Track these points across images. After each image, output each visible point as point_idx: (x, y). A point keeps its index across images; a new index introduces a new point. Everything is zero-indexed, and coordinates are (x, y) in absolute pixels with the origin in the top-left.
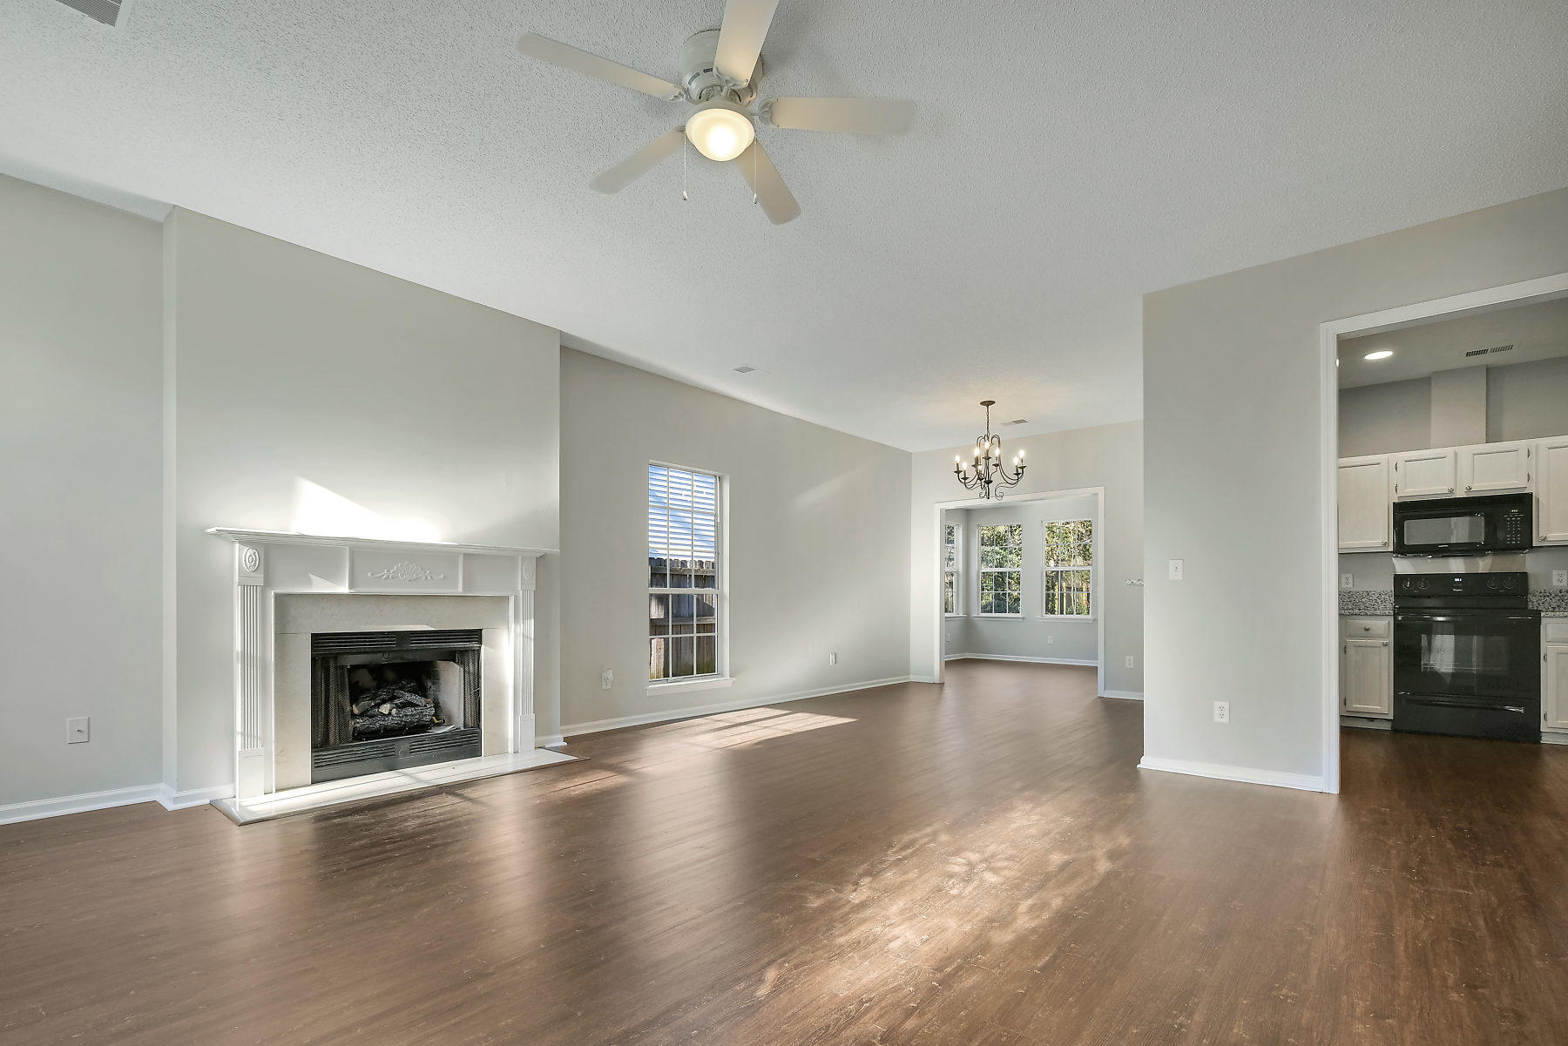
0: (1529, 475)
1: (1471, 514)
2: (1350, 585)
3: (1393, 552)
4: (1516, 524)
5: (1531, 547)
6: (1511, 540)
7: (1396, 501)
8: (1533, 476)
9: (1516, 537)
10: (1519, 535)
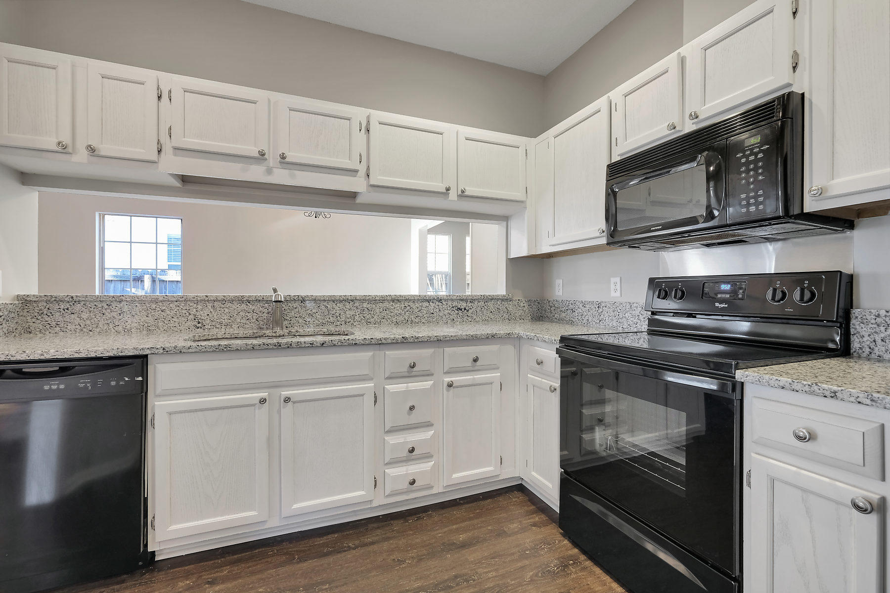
3: (607, 245)
4: (754, 169)
6: (748, 206)
9: (756, 197)
10: (760, 192)
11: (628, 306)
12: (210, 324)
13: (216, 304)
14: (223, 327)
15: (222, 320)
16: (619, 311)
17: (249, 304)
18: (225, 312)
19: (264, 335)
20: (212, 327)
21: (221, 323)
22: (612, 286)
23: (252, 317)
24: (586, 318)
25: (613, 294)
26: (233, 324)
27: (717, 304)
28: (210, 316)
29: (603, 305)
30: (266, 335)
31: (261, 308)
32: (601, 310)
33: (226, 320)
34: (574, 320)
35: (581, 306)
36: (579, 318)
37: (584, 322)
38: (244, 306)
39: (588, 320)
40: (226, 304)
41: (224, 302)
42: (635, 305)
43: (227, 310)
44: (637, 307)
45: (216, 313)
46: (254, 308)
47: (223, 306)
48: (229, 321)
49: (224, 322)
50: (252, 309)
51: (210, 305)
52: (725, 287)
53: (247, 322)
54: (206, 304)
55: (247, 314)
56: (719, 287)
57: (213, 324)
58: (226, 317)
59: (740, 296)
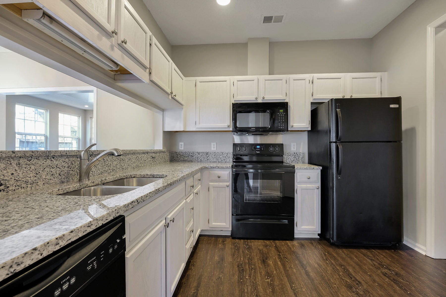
0: (286, 93)
1: (264, 111)
2: (215, 149)
3: (232, 131)
4: (282, 118)
5: (288, 131)
6: (280, 127)
7: (233, 102)
8: (288, 94)
9: (282, 125)
10: (283, 124)
11: (221, 153)
12: (14, 185)
13: (21, 161)
14: (29, 186)
15: (27, 178)
16: (217, 155)
17: (53, 160)
18: (31, 170)
19: (87, 186)
20: (17, 187)
21: (26, 182)
22: (212, 146)
23: (56, 172)
24: (200, 159)
25: (212, 149)
26: (39, 181)
27: (257, 152)
28: (15, 174)
29: (209, 153)
30: (88, 186)
31: (63, 163)
32: (208, 155)
33: (32, 178)
34: (193, 160)
35: (197, 154)
36: (196, 159)
37: (199, 161)
38: (49, 162)
39: (201, 160)
40: (32, 161)
41: (30, 158)
42: (224, 153)
43: (33, 167)
44: (225, 154)
45: (22, 170)
46: (57, 163)
47: (28, 162)
48: (35, 178)
49: (30, 181)
50: (56, 164)
51: (14, 163)
52: (258, 147)
53: (52, 178)
54: (10, 161)
55: (51, 170)
56: (256, 147)
57: (18, 184)
58: (31, 175)
59: (262, 149)
